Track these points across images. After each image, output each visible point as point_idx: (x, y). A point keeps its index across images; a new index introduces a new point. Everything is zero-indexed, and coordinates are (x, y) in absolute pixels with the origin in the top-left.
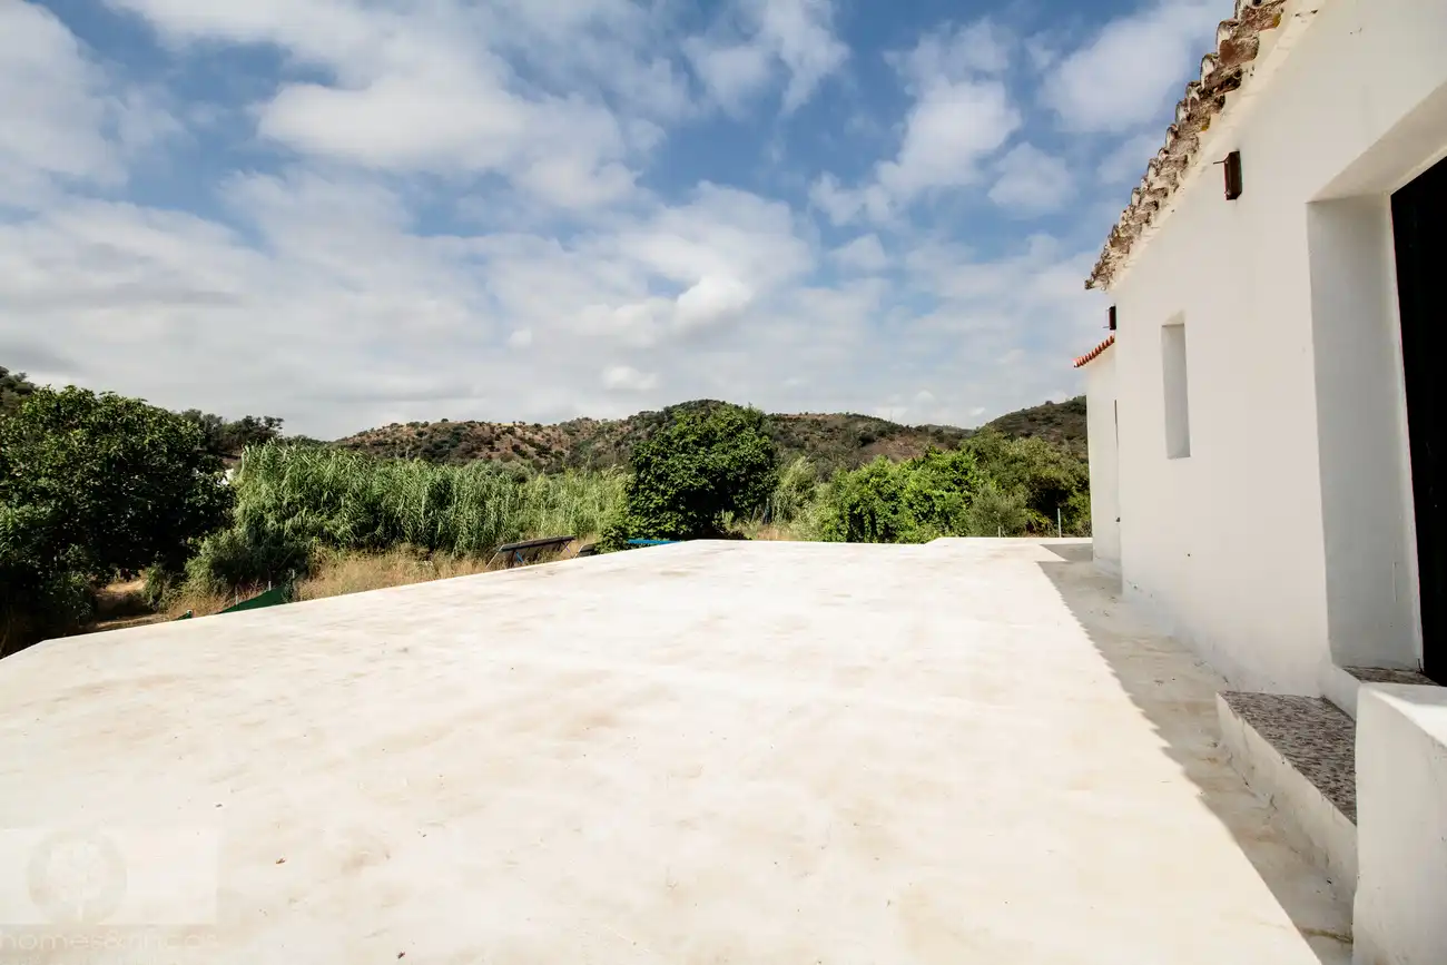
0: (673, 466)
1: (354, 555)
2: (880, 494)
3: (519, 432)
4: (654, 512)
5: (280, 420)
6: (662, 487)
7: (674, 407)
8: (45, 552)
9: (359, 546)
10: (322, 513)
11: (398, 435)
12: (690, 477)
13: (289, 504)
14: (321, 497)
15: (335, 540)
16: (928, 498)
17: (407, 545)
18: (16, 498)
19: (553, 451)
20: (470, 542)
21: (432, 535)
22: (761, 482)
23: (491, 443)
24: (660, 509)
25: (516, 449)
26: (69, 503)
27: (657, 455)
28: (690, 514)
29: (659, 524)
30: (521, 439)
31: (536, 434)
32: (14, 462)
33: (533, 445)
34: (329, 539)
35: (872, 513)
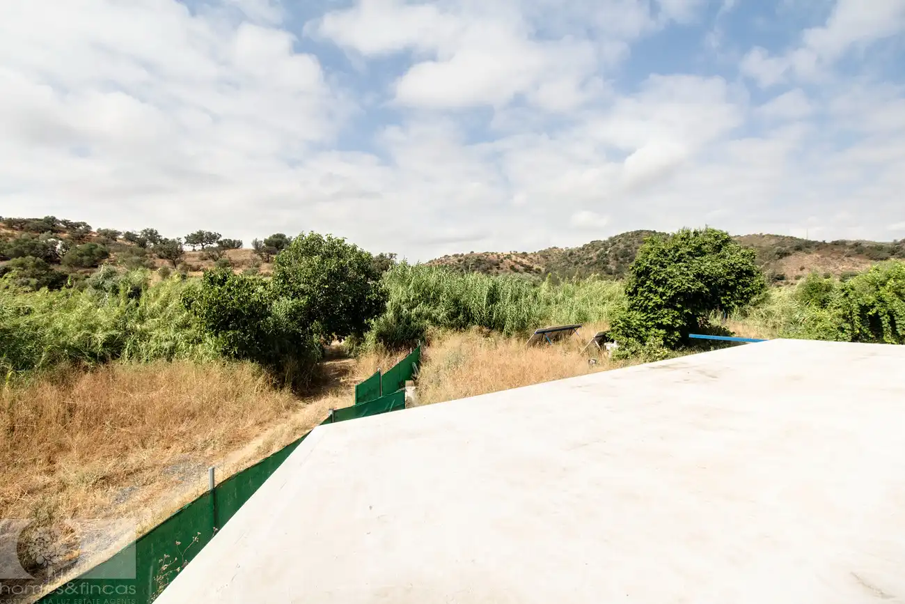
0: (672, 272)
1: (449, 332)
3: (514, 258)
4: (653, 309)
5: (395, 254)
6: (661, 290)
7: (616, 237)
8: (304, 325)
9: (452, 326)
10: (430, 305)
11: (448, 261)
12: (688, 281)
13: (413, 300)
14: (429, 296)
15: (437, 322)
17: (476, 327)
18: (291, 294)
19: (534, 268)
20: (513, 326)
21: (489, 321)
22: (748, 286)
23: (498, 265)
24: (659, 307)
25: (512, 268)
26: (314, 298)
27: (656, 265)
28: (686, 311)
29: (657, 318)
30: (515, 262)
31: (524, 258)
32: (289, 275)
33: (522, 265)
34: (435, 322)
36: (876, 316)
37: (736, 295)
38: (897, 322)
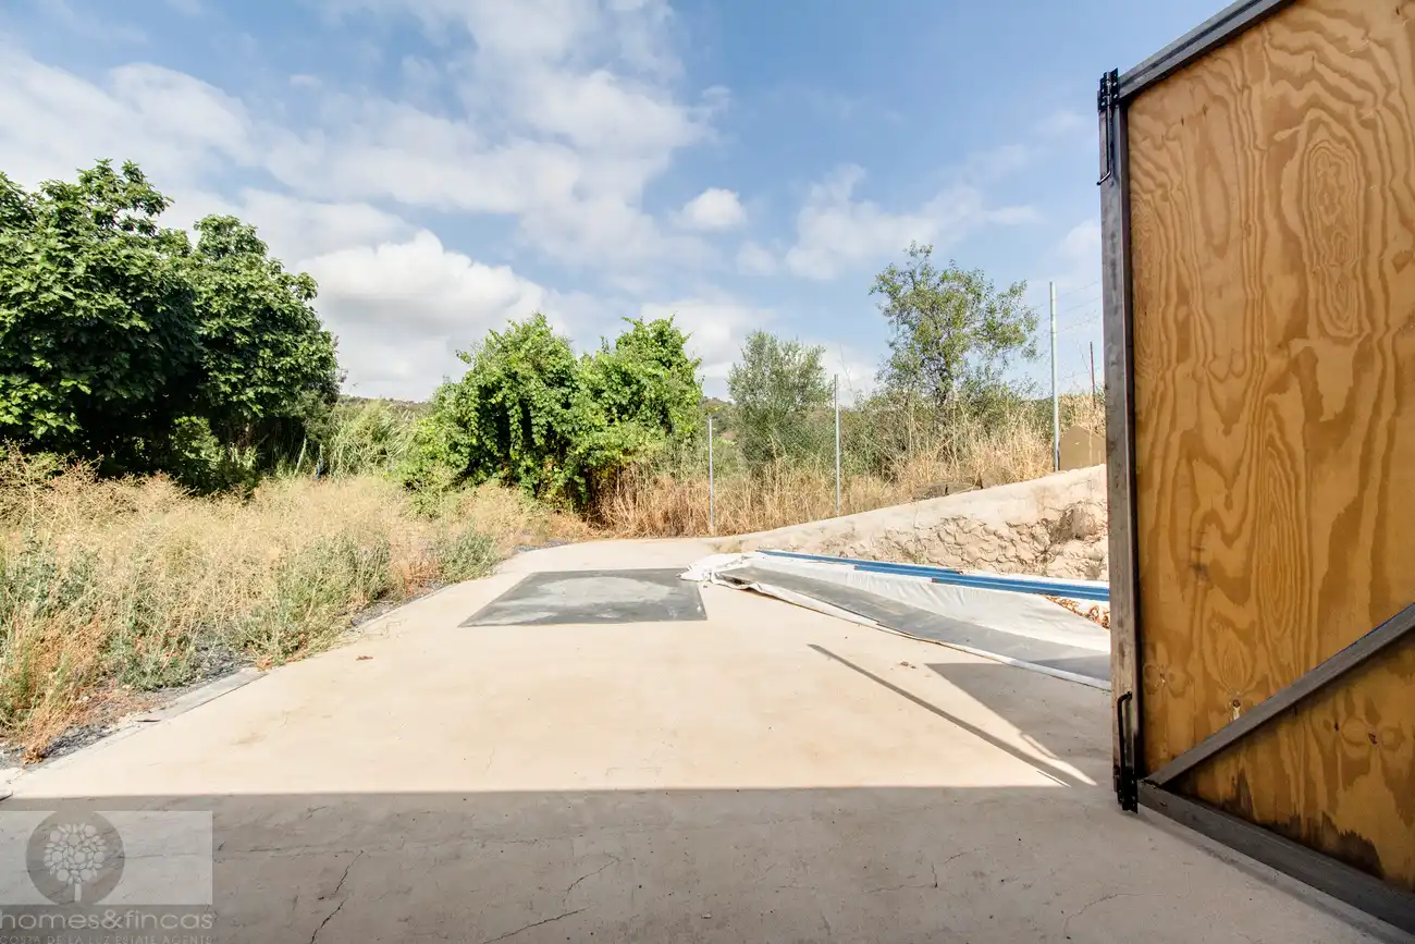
2: (539, 369)
16: (627, 379)
35: (525, 404)
36: (502, 407)
37: (260, 373)
38: (534, 422)
